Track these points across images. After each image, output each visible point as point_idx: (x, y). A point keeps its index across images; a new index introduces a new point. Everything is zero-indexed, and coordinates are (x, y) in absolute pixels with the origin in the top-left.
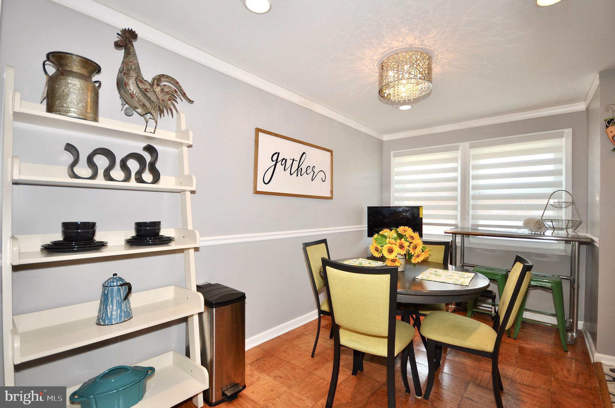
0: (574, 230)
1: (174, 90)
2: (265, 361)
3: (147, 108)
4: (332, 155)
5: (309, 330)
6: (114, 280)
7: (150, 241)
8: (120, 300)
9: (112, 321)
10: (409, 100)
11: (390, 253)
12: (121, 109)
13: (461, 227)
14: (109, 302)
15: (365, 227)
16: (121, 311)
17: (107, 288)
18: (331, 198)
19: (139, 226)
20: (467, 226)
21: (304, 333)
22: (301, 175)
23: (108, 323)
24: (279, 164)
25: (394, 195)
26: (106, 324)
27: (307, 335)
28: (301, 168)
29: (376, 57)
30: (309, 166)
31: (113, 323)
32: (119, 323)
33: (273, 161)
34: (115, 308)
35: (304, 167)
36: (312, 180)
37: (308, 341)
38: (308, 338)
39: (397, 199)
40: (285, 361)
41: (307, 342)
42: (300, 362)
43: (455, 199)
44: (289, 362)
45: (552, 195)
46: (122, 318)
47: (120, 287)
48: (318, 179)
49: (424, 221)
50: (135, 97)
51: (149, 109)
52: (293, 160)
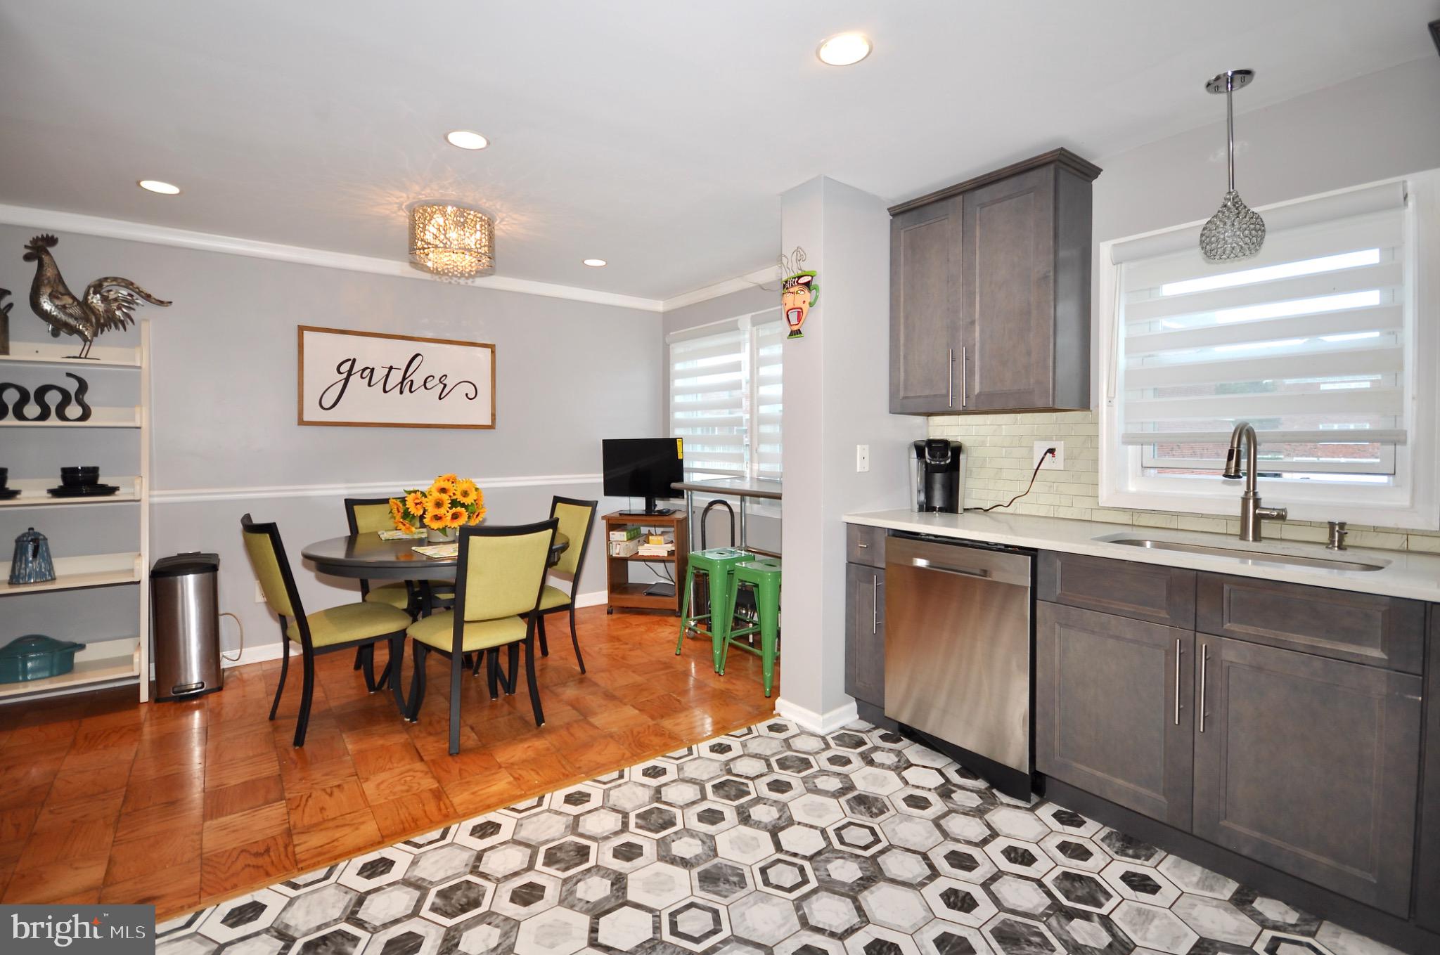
4: (493, 352)
18: (492, 427)
22: (411, 392)
24: (355, 379)
28: (412, 381)
30: (433, 377)
33: (339, 372)
35: (418, 379)
36: (440, 398)
48: (457, 395)
52: (391, 368)
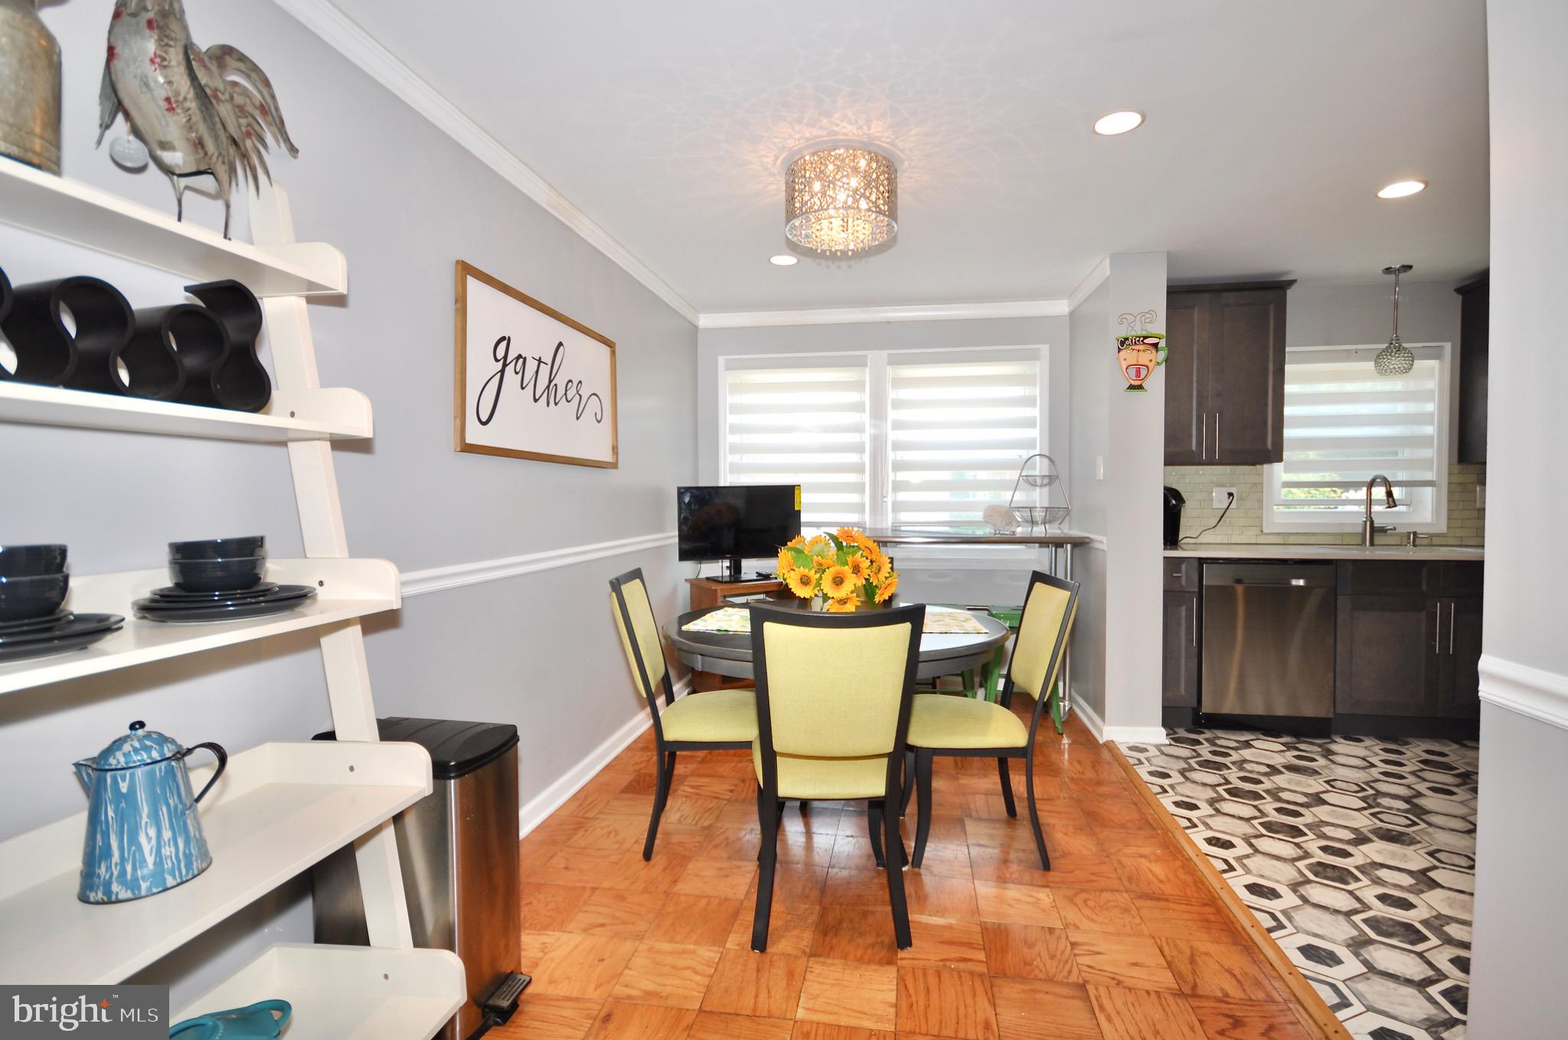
0: (1060, 524)
1: (258, 104)
2: (531, 903)
3: (206, 154)
4: (613, 353)
5: (592, 805)
6: (148, 743)
7: (229, 603)
8: (180, 806)
9: (165, 879)
10: (844, 253)
11: (838, 585)
12: (96, 139)
13: (870, 529)
14: (141, 817)
15: (673, 537)
16: (187, 842)
17: (128, 773)
18: (614, 465)
19: (187, 555)
20: (884, 526)
21: (586, 815)
22: (556, 404)
23: (149, 889)
24: (510, 369)
25: (727, 459)
26: (143, 893)
27: (597, 819)
28: (556, 385)
29: (791, 143)
30: (572, 382)
31: (169, 886)
32: (187, 881)
33: (496, 360)
34: (167, 835)
35: (560, 381)
36: (578, 418)
37: (610, 829)
38: (603, 824)
39: (734, 469)
40: (584, 888)
41: (610, 833)
42: (626, 879)
43: (859, 469)
44: (597, 888)
45: (1026, 462)
46: (195, 864)
47: (173, 763)
48: (588, 415)
49: (804, 518)
50: (179, 111)
51: (211, 159)
52: (540, 361)
